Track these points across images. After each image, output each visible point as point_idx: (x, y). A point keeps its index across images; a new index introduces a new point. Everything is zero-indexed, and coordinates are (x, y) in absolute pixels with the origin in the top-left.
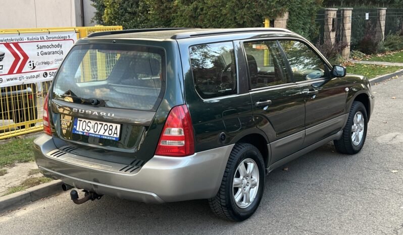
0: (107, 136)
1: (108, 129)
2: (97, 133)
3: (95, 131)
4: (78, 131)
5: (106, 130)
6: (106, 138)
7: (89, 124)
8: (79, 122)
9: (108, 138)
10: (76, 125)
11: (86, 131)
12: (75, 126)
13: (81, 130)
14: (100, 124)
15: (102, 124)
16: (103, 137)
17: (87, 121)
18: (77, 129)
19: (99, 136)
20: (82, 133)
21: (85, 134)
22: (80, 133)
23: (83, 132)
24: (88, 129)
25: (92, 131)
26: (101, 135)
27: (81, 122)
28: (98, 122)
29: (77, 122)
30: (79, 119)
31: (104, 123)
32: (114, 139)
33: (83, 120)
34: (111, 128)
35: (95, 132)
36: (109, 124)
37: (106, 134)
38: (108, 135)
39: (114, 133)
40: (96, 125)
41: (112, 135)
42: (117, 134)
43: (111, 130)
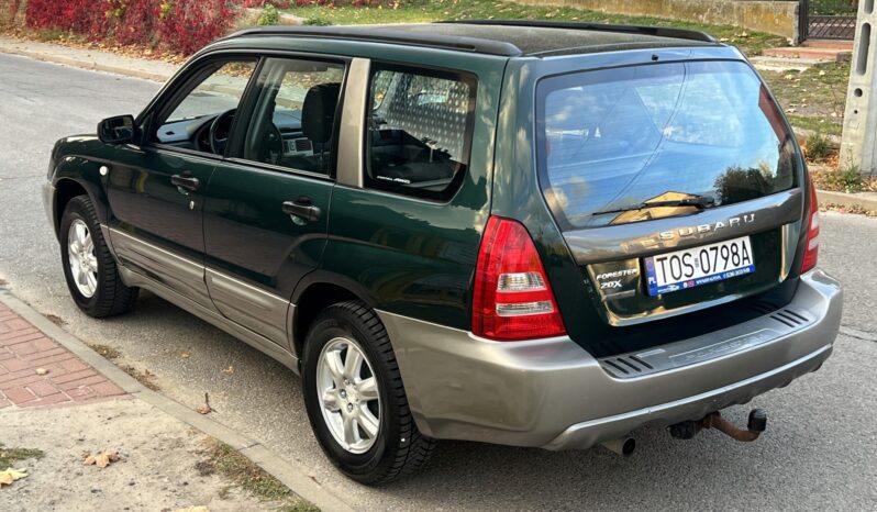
0: (734, 270)
1: (731, 254)
2: (711, 273)
3: (706, 269)
4: (665, 287)
5: (726, 259)
6: (732, 274)
7: (688, 260)
8: (658, 265)
9: (738, 273)
10: (654, 275)
11: (684, 278)
12: (651, 279)
13: (670, 280)
14: (711, 249)
15: (716, 248)
16: (728, 276)
17: (680, 254)
18: (660, 283)
19: (719, 277)
20: (678, 288)
21: (685, 285)
22: (673, 289)
23: (681, 284)
24: (687, 270)
25: (698, 273)
26: (721, 274)
27: (666, 263)
28: (707, 248)
29: (652, 265)
30: (656, 257)
31: (720, 245)
32: (748, 270)
33: (669, 255)
34: (734, 249)
35: (706, 272)
36: (728, 243)
37: (730, 266)
38: (735, 268)
39: (744, 259)
40: (704, 254)
41: (741, 266)
42: (747, 258)
43: (736, 254)
